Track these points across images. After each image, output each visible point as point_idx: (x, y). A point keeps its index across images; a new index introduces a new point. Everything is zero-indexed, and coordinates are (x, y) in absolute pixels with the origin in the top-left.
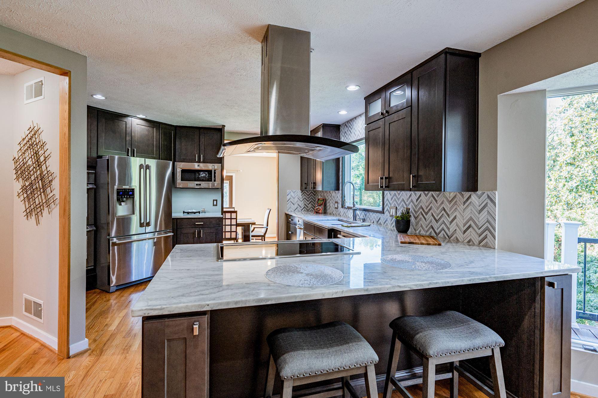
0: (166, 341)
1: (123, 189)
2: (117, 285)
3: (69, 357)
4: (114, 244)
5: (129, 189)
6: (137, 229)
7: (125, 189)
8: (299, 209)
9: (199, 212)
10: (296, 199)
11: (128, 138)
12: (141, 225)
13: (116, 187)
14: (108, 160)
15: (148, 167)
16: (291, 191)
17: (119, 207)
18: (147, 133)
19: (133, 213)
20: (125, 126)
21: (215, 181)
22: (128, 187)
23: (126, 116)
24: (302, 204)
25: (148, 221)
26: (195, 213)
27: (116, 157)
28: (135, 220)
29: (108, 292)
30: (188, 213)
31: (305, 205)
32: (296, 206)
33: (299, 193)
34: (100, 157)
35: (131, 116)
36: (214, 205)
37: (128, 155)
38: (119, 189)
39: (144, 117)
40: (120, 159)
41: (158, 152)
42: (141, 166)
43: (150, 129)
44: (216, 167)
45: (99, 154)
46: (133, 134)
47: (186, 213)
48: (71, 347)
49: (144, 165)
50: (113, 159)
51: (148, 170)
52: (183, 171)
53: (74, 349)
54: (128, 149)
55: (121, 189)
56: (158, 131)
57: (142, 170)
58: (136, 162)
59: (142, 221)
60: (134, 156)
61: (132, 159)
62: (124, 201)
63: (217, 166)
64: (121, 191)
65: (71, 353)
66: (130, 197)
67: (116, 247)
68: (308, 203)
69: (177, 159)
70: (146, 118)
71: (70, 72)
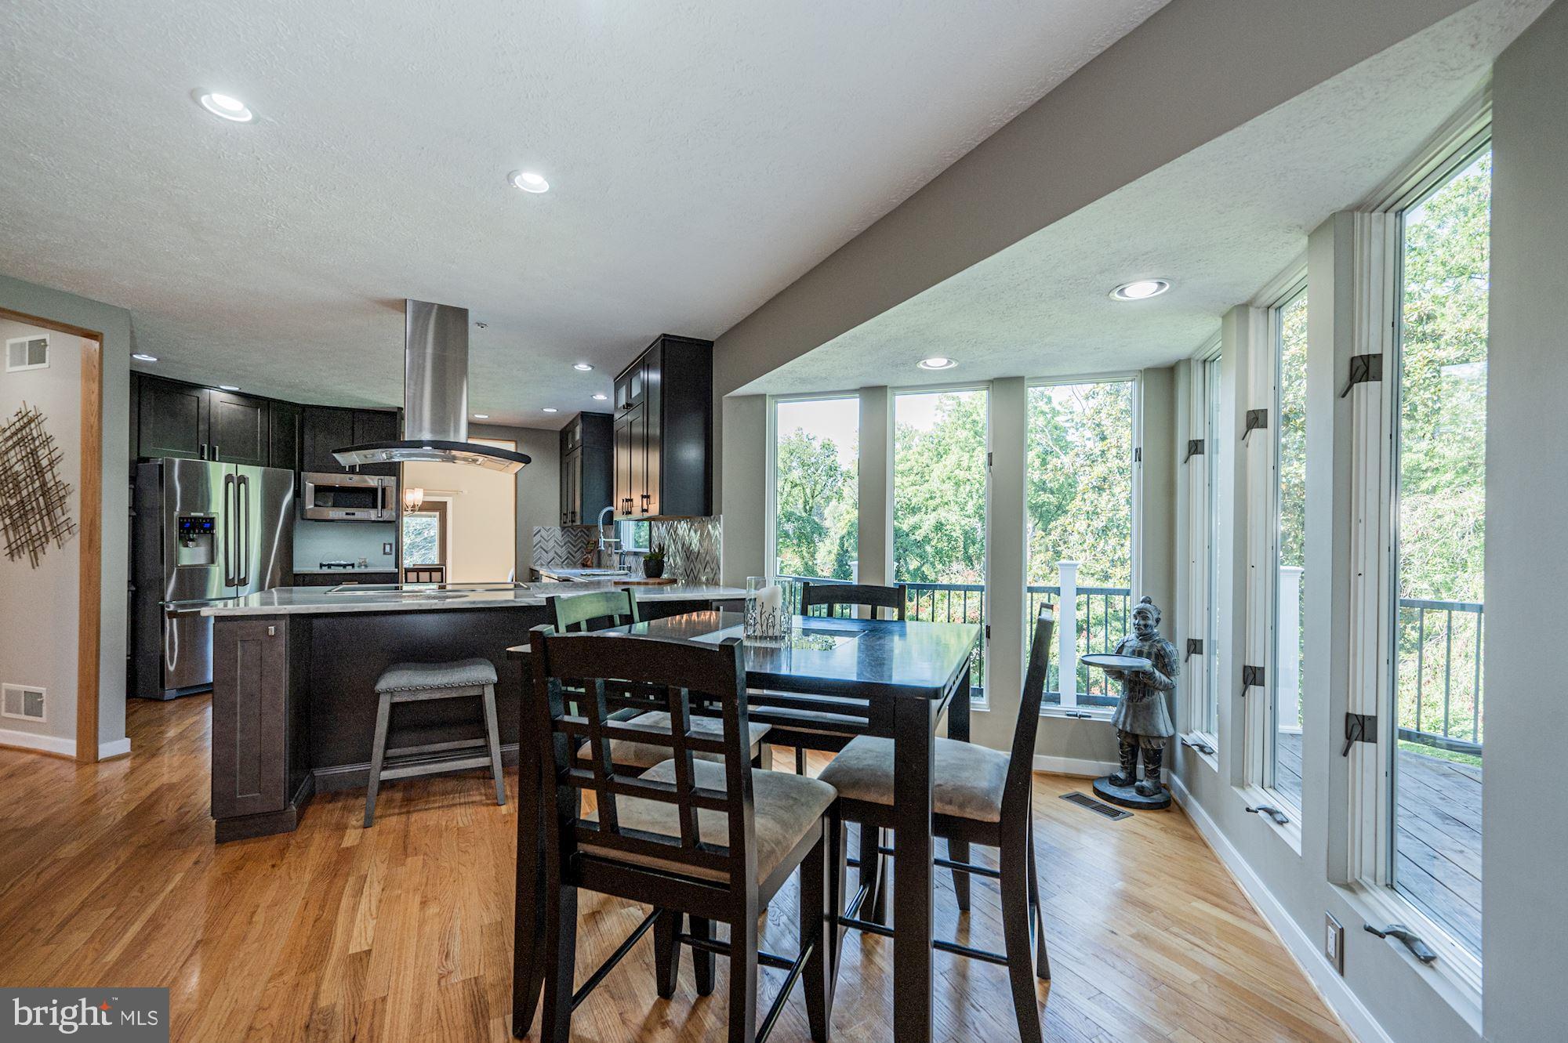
0: (239, 643)
1: (191, 518)
2: (179, 687)
3: (98, 762)
4: (172, 615)
5: (203, 519)
6: (220, 590)
7: (196, 518)
8: (558, 560)
9: (353, 565)
10: (551, 543)
11: (201, 427)
12: (229, 583)
13: (176, 514)
14: (161, 466)
15: (243, 480)
16: (540, 527)
17: (184, 551)
18: (241, 417)
19: (212, 561)
20: (195, 405)
21: (383, 507)
22: (202, 514)
23: (201, 387)
24: (562, 551)
25: (242, 576)
26: (344, 566)
27: (177, 460)
28: (217, 573)
29: (160, 700)
30: (329, 566)
31: (569, 552)
32: (551, 554)
33: (557, 532)
34: (147, 460)
35: (210, 388)
36: (385, 553)
37: (203, 459)
38: (183, 518)
39: (237, 389)
40: (183, 465)
41: (265, 454)
42: (229, 479)
43: (249, 410)
44: (386, 484)
45: (143, 454)
46: (212, 420)
47: (325, 565)
48: (101, 747)
49: (235, 475)
50: (173, 463)
51: (242, 486)
52: (319, 490)
53: (106, 750)
54: (203, 448)
55: (187, 518)
56: (266, 413)
57: (231, 485)
58: (218, 472)
59: (231, 577)
60: (214, 460)
61: (211, 465)
62: (192, 540)
63: (390, 481)
64: (187, 522)
65: (101, 756)
66: (205, 533)
67: (175, 620)
68: (575, 550)
69: (306, 467)
70: (242, 391)
71: (102, 334)
